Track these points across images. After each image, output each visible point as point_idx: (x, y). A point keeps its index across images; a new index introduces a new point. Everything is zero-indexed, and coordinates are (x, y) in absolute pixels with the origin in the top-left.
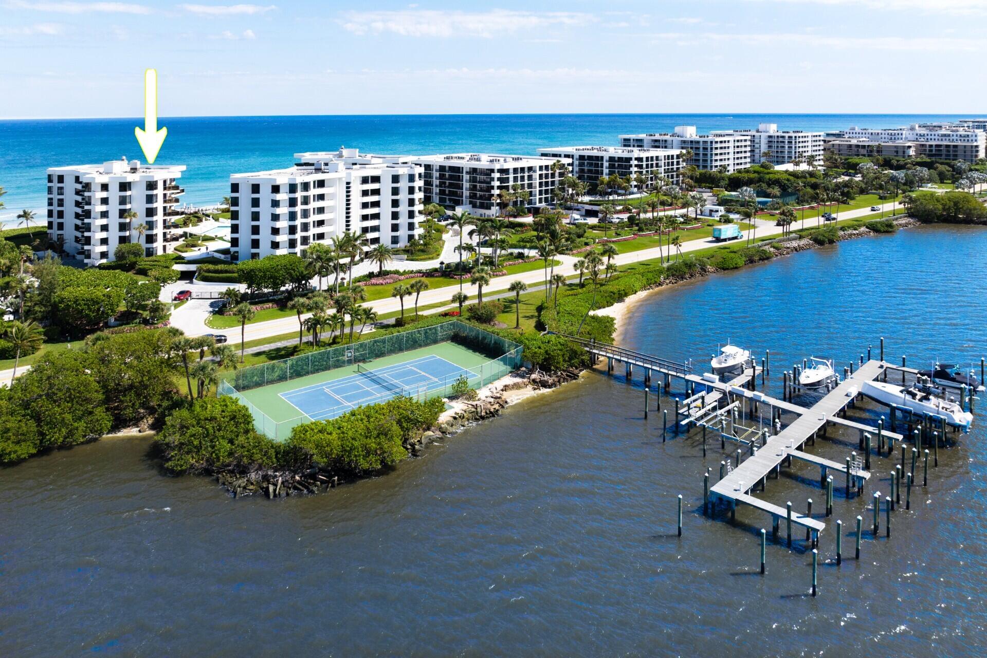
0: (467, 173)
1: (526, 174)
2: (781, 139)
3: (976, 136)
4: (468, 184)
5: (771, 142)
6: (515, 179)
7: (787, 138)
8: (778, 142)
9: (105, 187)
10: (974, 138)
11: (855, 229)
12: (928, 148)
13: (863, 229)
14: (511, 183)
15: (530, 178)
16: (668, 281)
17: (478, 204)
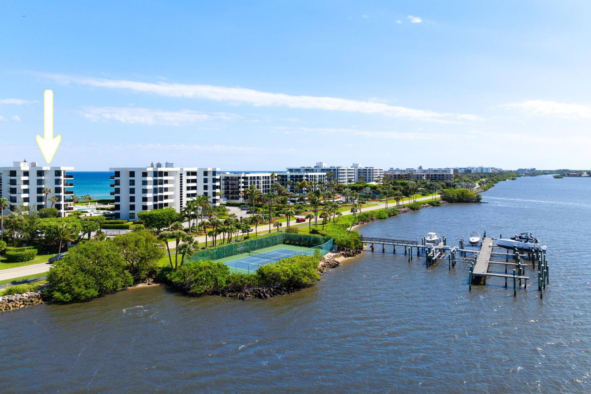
0: (223, 180)
1: (256, 181)
2: (365, 171)
3: (450, 171)
4: (224, 186)
5: (360, 172)
6: (251, 182)
7: (368, 170)
8: (363, 172)
9: (26, 174)
10: (449, 172)
11: (424, 204)
12: (430, 176)
13: (427, 204)
14: (249, 185)
15: (258, 182)
16: (360, 223)
17: (230, 197)
